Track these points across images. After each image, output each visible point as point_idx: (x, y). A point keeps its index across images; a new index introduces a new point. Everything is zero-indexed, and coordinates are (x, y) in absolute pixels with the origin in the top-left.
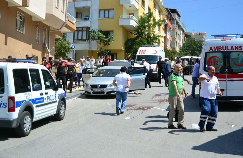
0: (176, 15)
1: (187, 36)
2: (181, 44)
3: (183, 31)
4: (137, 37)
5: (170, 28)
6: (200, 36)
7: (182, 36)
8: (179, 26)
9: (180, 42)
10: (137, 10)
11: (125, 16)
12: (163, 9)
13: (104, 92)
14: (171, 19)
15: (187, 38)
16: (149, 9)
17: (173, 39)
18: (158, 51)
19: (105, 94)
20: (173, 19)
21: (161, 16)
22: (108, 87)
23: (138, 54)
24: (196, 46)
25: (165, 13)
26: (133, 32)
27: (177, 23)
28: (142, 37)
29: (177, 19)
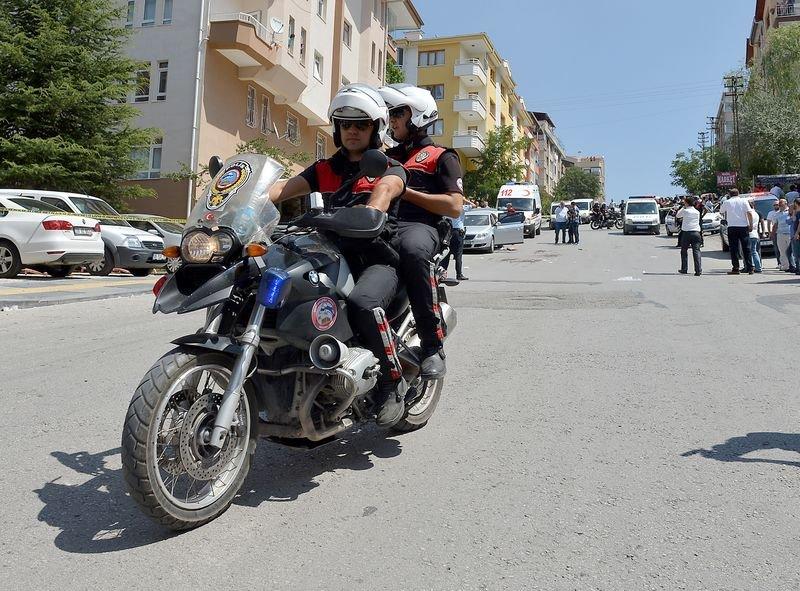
0: (546, 124)
1: (566, 163)
2: (556, 180)
3: (560, 155)
4: (485, 168)
5: (536, 150)
6: (593, 164)
7: (558, 165)
8: (552, 145)
9: (554, 175)
10: (483, 121)
11: (462, 131)
12: (524, 115)
13: (470, 246)
14: (538, 132)
15: (569, 169)
16: (503, 118)
17: (542, 169)
18: (531, 191)
19: (473, 247)
20: (541, 133)
21: (522, 130)
22: (476, 238)
23: (499, 196)
24: (586, 182)
25: (528, 122)
26: (477, 160)
27: (548, 139)
28: (492, 168)
29: (548, 131)
